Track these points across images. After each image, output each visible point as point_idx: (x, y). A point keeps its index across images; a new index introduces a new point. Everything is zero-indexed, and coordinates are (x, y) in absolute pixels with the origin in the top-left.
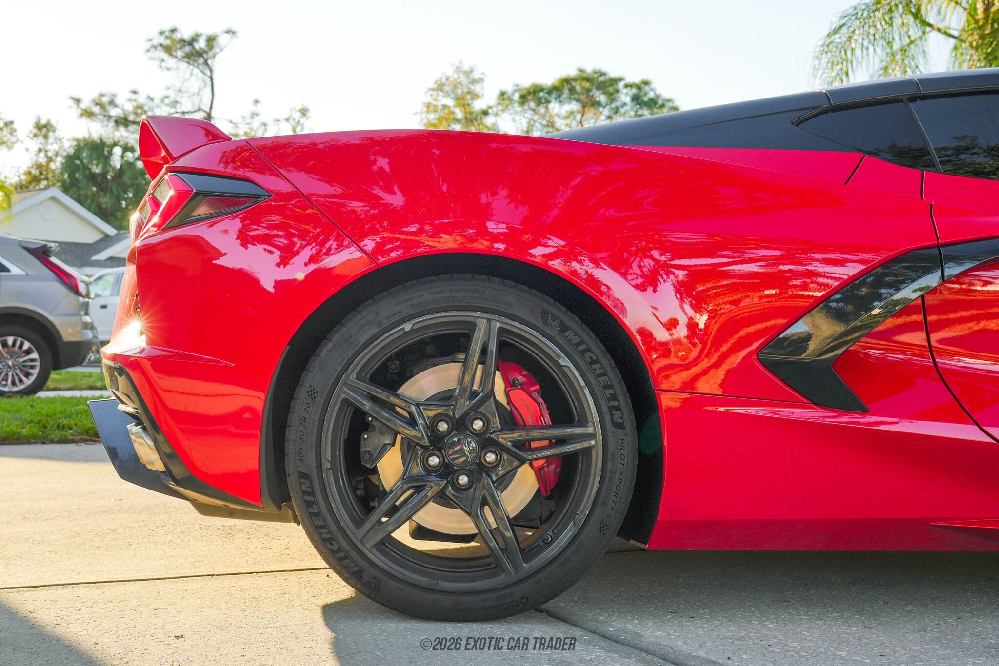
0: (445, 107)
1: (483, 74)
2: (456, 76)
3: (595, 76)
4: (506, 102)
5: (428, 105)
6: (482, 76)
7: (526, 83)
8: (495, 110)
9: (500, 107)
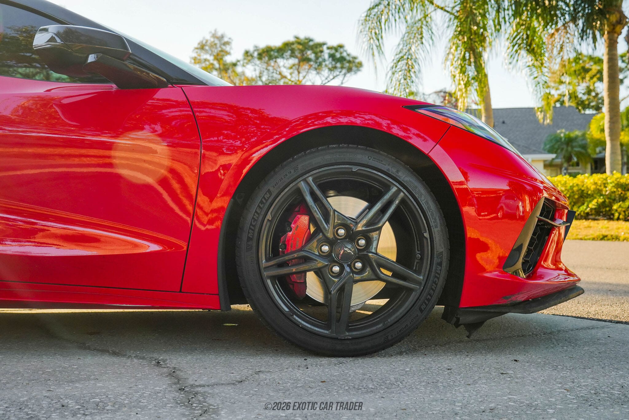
0: (206, 60)
1: (230, 39)
2: (212, 40)
3: (306, 41)
4: (250, 58)
5: (195, 59)
6: (230, 41)
7: (262, 45)
8: (242, 62)
9: (246, 61)
